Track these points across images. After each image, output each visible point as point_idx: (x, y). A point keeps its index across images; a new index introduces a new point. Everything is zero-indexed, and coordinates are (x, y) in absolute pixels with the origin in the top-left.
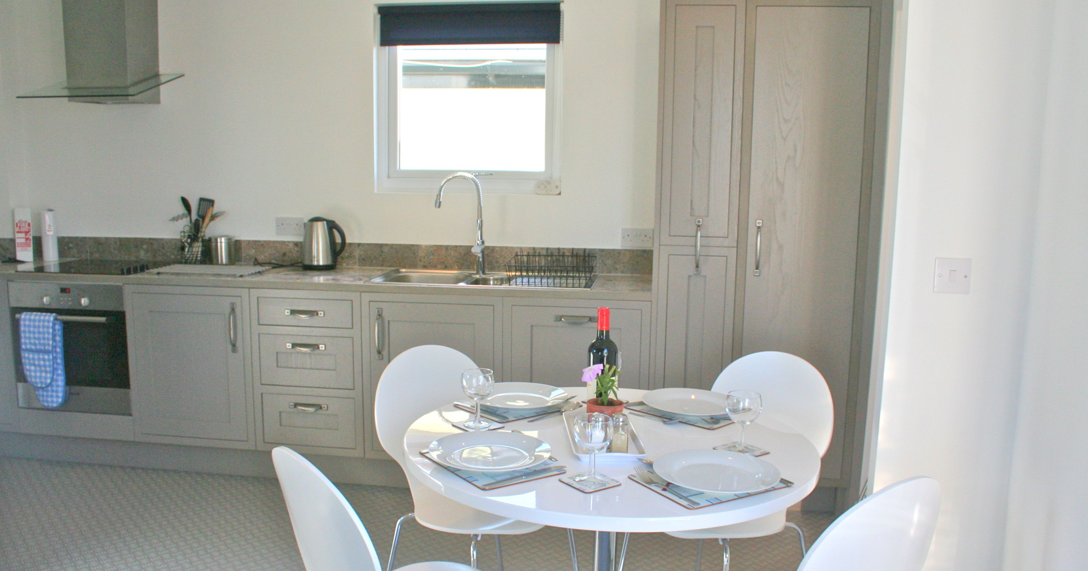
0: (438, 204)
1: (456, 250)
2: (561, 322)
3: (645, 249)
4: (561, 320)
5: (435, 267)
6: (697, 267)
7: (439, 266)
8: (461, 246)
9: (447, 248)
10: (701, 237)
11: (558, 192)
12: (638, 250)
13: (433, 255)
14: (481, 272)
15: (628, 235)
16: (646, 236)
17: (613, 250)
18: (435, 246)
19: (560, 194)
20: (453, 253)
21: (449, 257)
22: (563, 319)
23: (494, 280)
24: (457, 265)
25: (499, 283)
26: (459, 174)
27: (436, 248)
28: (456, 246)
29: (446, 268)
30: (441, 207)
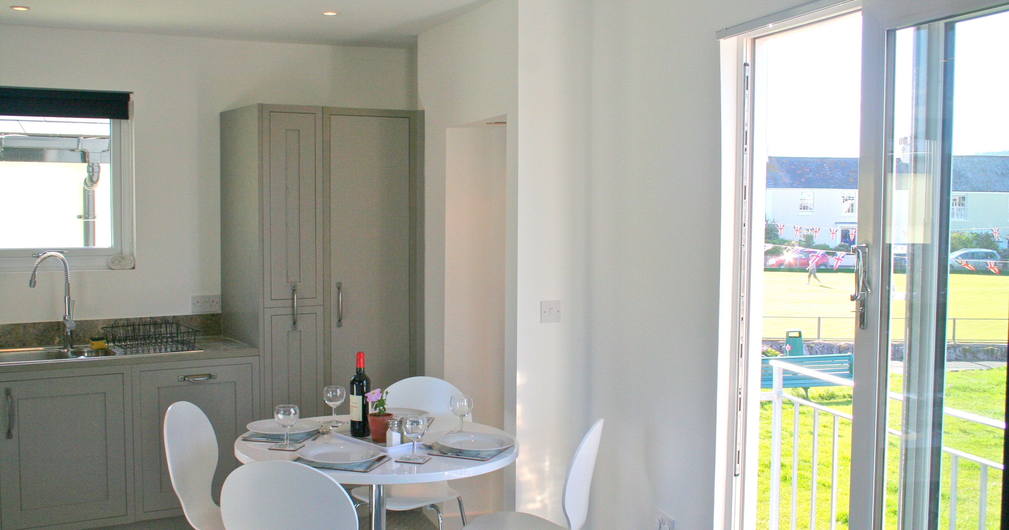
0: (32, 283)
1: (35, 327)
2: (185, 381)
3: (213, 313)
4: (185, 379)
5: (13, 346)
6: (294, 324)
7: (18, 345)
8: (40, 323)
9: (25, 326)
10: (297, 299)
11: (132, 267)
12: (207, 315)
13: (10, 333)
14: (69, 346)
15: (198, 302)
16: (213, 301)
17: (186, 316)
18: (12, 324)
19: (133, 268)
20: (31, 330)
21: (27, 335)
22: (186, 379)
23: (88, 352)
24: (36, 342)
25: (94, 354)
26: (49, 254)
27: (13, 327)
28: (35, 324)
29: (24, 346)
30: (35, 287)
